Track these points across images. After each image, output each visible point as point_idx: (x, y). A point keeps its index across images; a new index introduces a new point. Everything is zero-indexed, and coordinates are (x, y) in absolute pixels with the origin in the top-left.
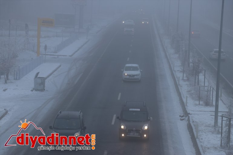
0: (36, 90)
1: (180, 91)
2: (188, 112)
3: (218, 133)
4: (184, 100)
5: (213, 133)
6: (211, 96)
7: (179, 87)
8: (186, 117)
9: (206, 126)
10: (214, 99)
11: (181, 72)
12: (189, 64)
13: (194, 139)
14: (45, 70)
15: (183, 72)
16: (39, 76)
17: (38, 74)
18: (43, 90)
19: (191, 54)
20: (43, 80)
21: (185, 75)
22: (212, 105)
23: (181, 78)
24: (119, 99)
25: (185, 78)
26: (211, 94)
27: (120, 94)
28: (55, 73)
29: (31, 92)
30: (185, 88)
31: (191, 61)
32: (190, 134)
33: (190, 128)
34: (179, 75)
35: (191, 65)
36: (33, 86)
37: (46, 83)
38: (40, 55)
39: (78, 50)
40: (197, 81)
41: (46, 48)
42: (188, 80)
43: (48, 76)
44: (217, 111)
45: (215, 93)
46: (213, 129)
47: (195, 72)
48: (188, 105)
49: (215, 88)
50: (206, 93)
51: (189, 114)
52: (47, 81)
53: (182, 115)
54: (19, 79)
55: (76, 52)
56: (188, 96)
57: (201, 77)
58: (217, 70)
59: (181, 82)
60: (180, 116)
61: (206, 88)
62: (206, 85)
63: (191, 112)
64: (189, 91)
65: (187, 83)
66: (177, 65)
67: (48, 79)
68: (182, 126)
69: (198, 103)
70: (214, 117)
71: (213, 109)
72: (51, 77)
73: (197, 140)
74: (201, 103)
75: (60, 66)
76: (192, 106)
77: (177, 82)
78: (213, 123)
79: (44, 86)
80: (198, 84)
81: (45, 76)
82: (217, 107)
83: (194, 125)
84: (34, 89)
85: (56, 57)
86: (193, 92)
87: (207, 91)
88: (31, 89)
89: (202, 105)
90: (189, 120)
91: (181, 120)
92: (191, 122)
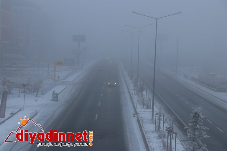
0: (54, 101)
1: (133, 101)
2: (138, 112)
3: (154, 123)
4: (135, 106)
5: (151, 124)
6: (150, 103)
7: (133, 98)
8: (136, 115)
9: (147, 120)
10: (152, 105)
11: (134, 90)
12: (138, 86)
13: (141, 127)
14: (58, 89)
15: (135, 90)
16: (55, 93)
17: (54, 91)
18: (57, 100)
19: (139, 80)
20: (57, 95)
21: (136, 92)
22: (150, 108)
23: (133, 93)
24: (99, 105)
25: (136, 94)
26: (150, 102)
27: (100, 103)
28: (64, 91)
29: (50, 102)
30: (136, 98)
31: (139, 84)
32: (138, 124)
33: (138, 121)
34: (132, 92)
35: (139, 86)
36: (51, 98)
37: (59, 97)
38: (56, 81)
39: (77, 78)
40: (142, 95)
41: (59, 77)
42: (137, 94)
43: (60, 93)
44: (153, 112)
45: (152, 102)
46: (151, 122)
47: (141, 90)
48: (137, 108)
49: (152, 99)
50: (147, 101)
51: (138, 113)
52: (59, 95)
53: (134, 114)
54: (44, 94)
55: (76, 79)
56: (138, 103)
57: (144, 93)
58: (153, 89)
59: (134, 96)
60: (133, 114)
61: (147, 99)
62: (147, 97)
63: (139, 112)
64: (138, 101)
65: (137, 96)
66: (131, 86)
67: (60, 94)
68: (134, 120)
69: (143, 107)
70: (151, 115)
71: (151, 110)
72: (61, 93)
73: (142, 127)
74: (145, 107)
75: (67, 87)
76: (139, 109)
77: (131, 95)
78: (151, 118)
79: (58, 98)
80: (143, 97)
81: (58, 93)
82: (153, 109)
83: (141, 119)
84: (52, 100)
85: (64, 82)
86: (140, 101)
87: (148, 101)
88: (50, 100)
89: (145, 108)
90: (138, 116)
91: (134, 116)
92: (139, 118)
